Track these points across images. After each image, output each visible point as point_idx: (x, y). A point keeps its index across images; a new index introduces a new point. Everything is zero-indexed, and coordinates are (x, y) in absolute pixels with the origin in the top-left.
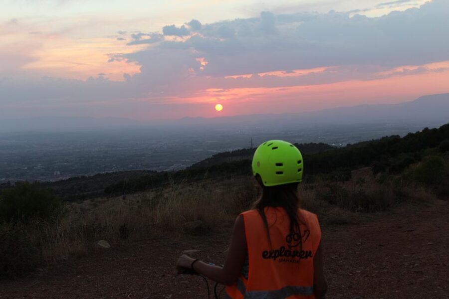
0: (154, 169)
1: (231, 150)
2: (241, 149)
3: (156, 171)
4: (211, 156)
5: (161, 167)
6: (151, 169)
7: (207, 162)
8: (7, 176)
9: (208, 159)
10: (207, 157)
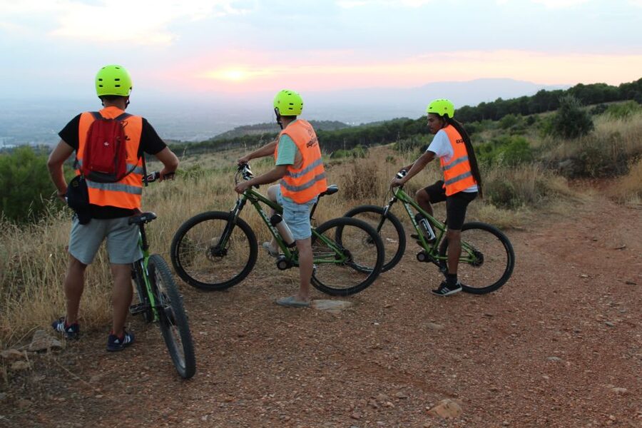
0: (178, 139)
1: (252, 124)
2: (261, 123)
3: (180, 141)
4: (232, 129)
5: (185, 137)
6: (175, 139)
7: (229, 134)
8: (36, 140)
9: (230, 131)
10: (229, 130)
